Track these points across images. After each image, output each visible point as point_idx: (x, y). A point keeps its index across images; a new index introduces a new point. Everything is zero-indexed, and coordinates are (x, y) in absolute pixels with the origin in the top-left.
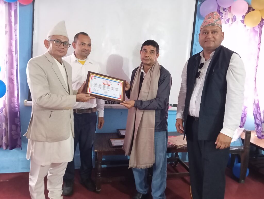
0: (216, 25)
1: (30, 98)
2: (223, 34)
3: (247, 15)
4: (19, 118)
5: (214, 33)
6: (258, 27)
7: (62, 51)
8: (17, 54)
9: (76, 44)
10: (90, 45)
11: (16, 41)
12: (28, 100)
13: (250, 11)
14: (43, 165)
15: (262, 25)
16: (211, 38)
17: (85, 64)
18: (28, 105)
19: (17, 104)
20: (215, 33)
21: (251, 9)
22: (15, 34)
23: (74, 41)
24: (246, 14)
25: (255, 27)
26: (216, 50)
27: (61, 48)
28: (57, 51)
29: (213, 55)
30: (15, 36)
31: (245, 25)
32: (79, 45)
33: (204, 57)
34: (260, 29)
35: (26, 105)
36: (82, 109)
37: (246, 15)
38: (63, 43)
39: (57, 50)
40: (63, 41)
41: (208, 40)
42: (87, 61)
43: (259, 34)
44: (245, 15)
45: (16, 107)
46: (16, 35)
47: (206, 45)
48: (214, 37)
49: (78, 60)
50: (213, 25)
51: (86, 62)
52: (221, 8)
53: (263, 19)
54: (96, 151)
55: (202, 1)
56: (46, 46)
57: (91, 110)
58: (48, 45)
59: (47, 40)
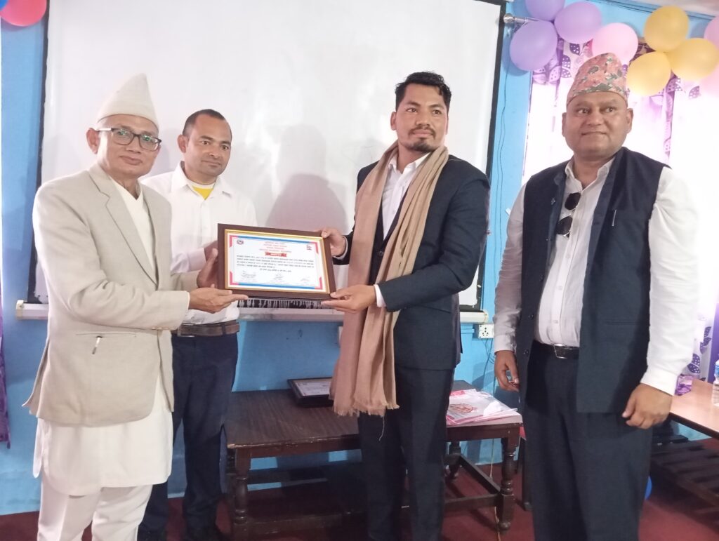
0: (613, 90)
1: (34, 294)
2: (629, 115)
3: (633, 63)
4: (2, 355)
5: (608, 110)
6: (662, 96)
7: (133, 159)
9: (189, 140)
10: (226, 145)
12: (29, 302)
13: (641, 53)
14: (74, 494)
15: (672, 90)
16: (599, 125)
17: (212, 198)
18: (26, 315)
20: (610, 111)
21: (643, 50)
23: (184, 132)
24: (632, 60)
25: (653, 96)
27: (132, 151)
28: (121, 160)
32: (196, 144)
34: (668, 100)
35: (22, 317)
36: (195, 325)
37: (630, 64)
38: (139, 136)
39: (121, 157)
40: (138, 130)
41: (592, 130)
42: (216, 188)
43: (667, 113)
44: (627, 63)
47: (585, 144)
48: (606, 123)
49: (192, 184)
50: (604, 89)
51: (213, 192)
52: (565, 44)
53: (674, 77)
54: (230, 446)
55: (516, 26)
56: (91, 147)
57: (220, 328)
58: (96, 145)
59: (96, 129)
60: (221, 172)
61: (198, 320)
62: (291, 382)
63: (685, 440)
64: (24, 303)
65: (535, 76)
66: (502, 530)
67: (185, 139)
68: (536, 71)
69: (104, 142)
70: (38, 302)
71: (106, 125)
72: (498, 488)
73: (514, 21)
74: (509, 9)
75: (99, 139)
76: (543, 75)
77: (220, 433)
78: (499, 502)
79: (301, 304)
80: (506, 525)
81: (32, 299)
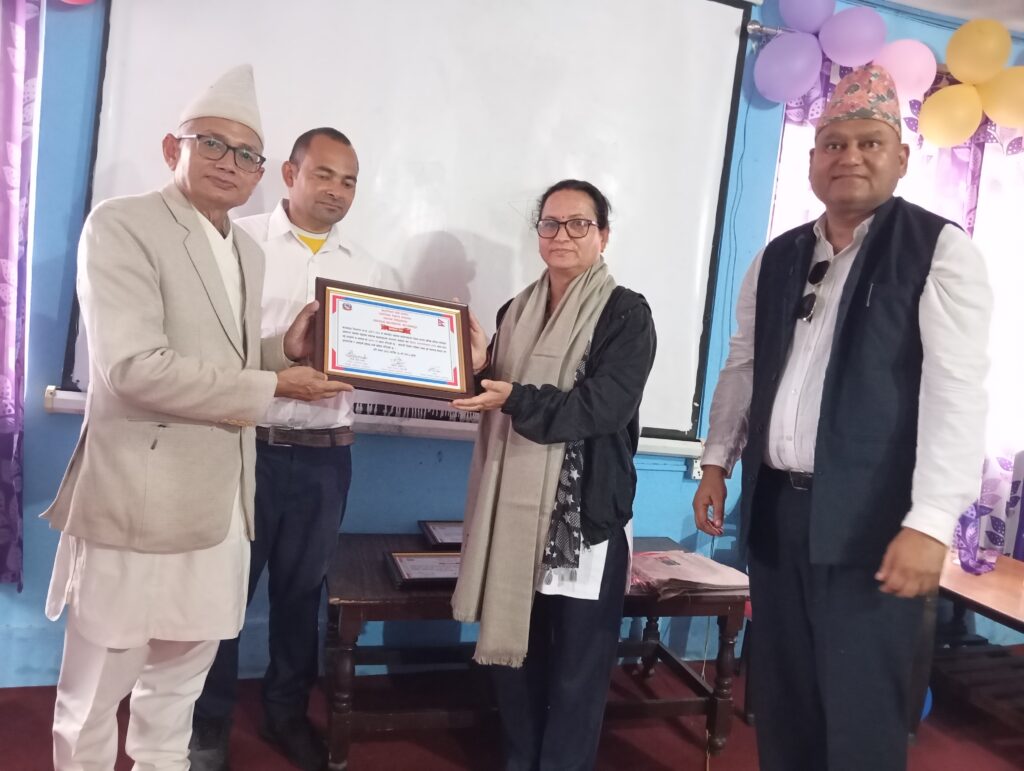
0: (877, 116)
1: (71, 378)
2: (903, 154)
3: (929, 99)
4: (19, 460)
6: (970, 148)
7: (225, 182)
8: (25, 199)
9: (298, 170)
10: (349, 181)
11: (26, 147)
12: (63, 389)
13: (938, 86)
14: (114, 645)
15: (982, 140)
16: (857, 165)
17: (324, 253)
18: (58, 406)
19: (13, 402)
20: (872, 145)
21: (944, 81)
22: (25, 119)
23: (291, 158)
24: (927, 95)
25: (956, 148)
26: (875, 211)
27: (222, 169)
28: (206, 180)
29: (867, 231)
30: (24, 124)
31: (921, 138)
32: (309, 177)
33: (829, 237)
34: (975, 155)
35: (52, 408)
36: (293, 430)
37: (925, 100)
38: (234, 149)
39: (207, 176)
40: (234, 141)
41: (847, 172)
42: (330, 239)
43: (973, 173)
44: (920, 98)
45: (7, 413)
46: (27, 120)
47: (837, 192)
48: (866, 162)
49: (297, 231)
50: (866, 116)
51: (326, 244)
52: (832, 68)
53: (986, 121)
54: (334, 600)
55: (764, 39)
56: (167, 160)
57: (328, 436)
58: (174, 158)
59: (176, 136)
60: (340, 218)
61: (298, 423)
62: (423, 524)
63: (983, 642)
64: (57, 389)
65: (789, 111)
66: (713, 748)
67: (293, 168)
68: (790, 104)
69: (185, 153)
70: (76, 389)
71: (190, 131)
72: (711, 690)
73: (761, 31)
74: (755, 14)
75: (179, 150)
76: (801, 110)
77: (321, 586)
78: (710, 709)
79: (442, 415)
80: (720, 742)
81: (68, 384)
